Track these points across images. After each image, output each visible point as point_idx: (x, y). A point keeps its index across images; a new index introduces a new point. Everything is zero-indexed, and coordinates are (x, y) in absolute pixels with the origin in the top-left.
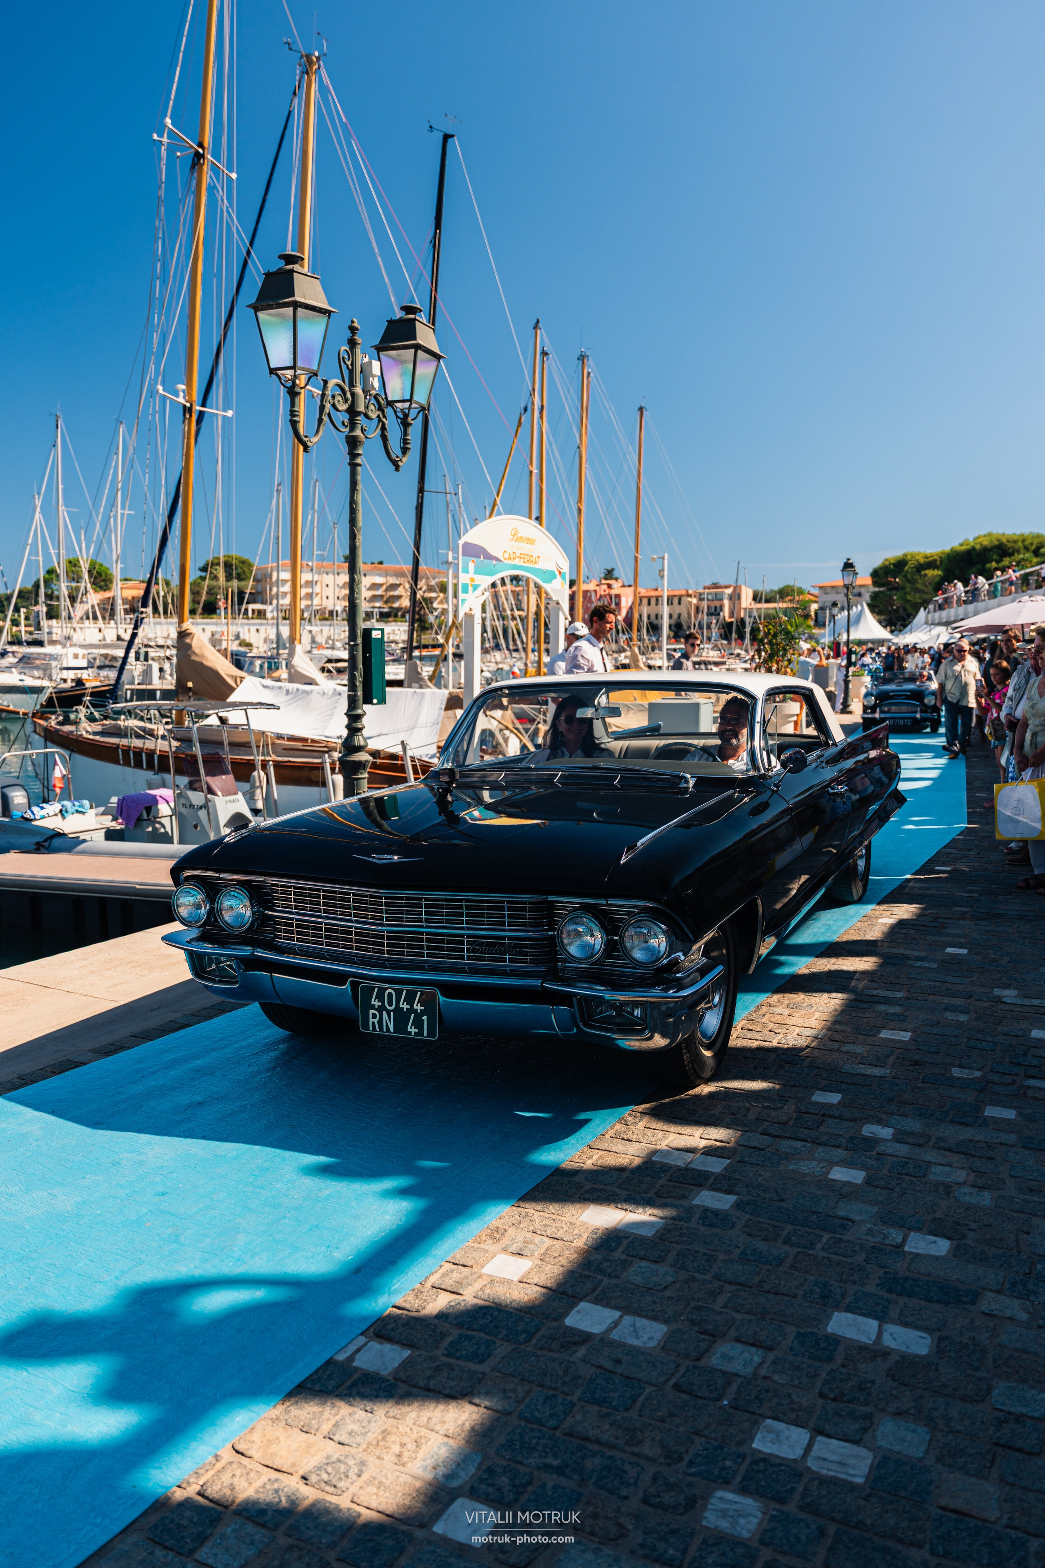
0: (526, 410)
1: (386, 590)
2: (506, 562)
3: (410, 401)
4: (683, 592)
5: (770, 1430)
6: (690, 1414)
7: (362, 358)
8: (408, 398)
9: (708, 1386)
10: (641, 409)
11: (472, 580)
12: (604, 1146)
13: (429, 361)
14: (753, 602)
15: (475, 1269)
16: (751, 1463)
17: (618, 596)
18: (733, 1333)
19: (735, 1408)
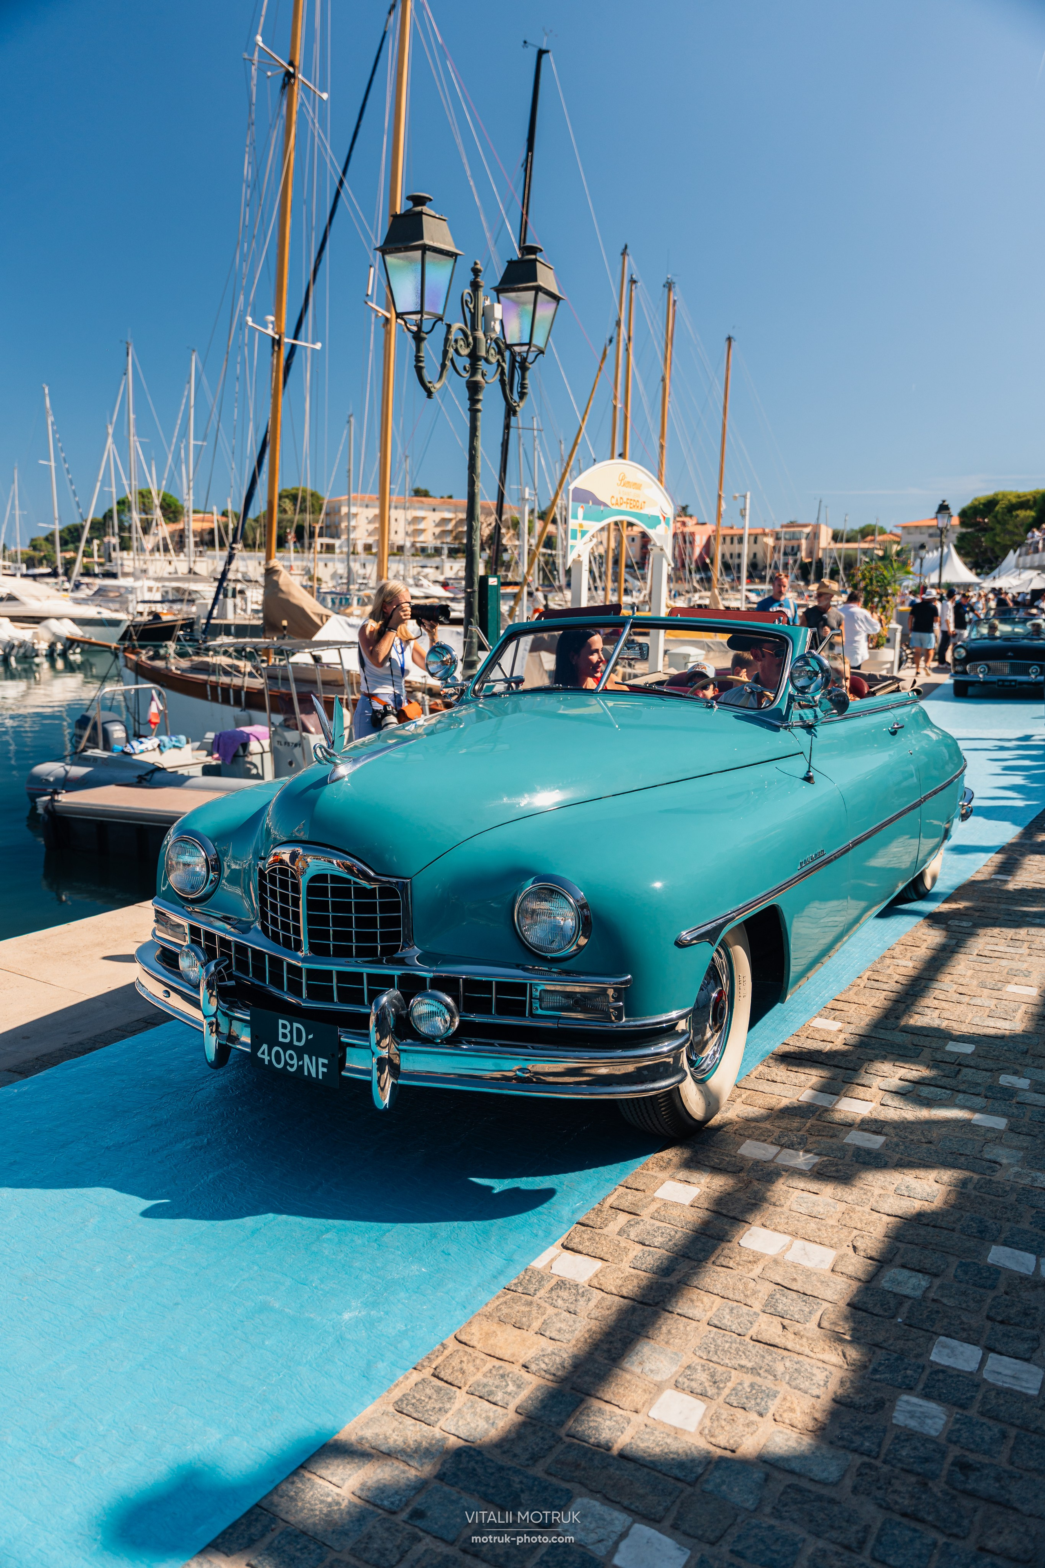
0: (611, 341)
1: (456, 526)
2: (613, 507)
3: (529, 344)
4: (759, 531)
5: (945, 1346)
6: (868, 1328)
7: (485, 301)
8: (527, 341)
9: (882, 1305)
10: (729, 339)
11: (581, 526)
12: (751, 1086)
13: (549, 302)
14: (832, 543)
15: (648, 1193)
16: (931, 1373)
17: (692, 534)
18: (898, 1260)
19: (910, 1326)
